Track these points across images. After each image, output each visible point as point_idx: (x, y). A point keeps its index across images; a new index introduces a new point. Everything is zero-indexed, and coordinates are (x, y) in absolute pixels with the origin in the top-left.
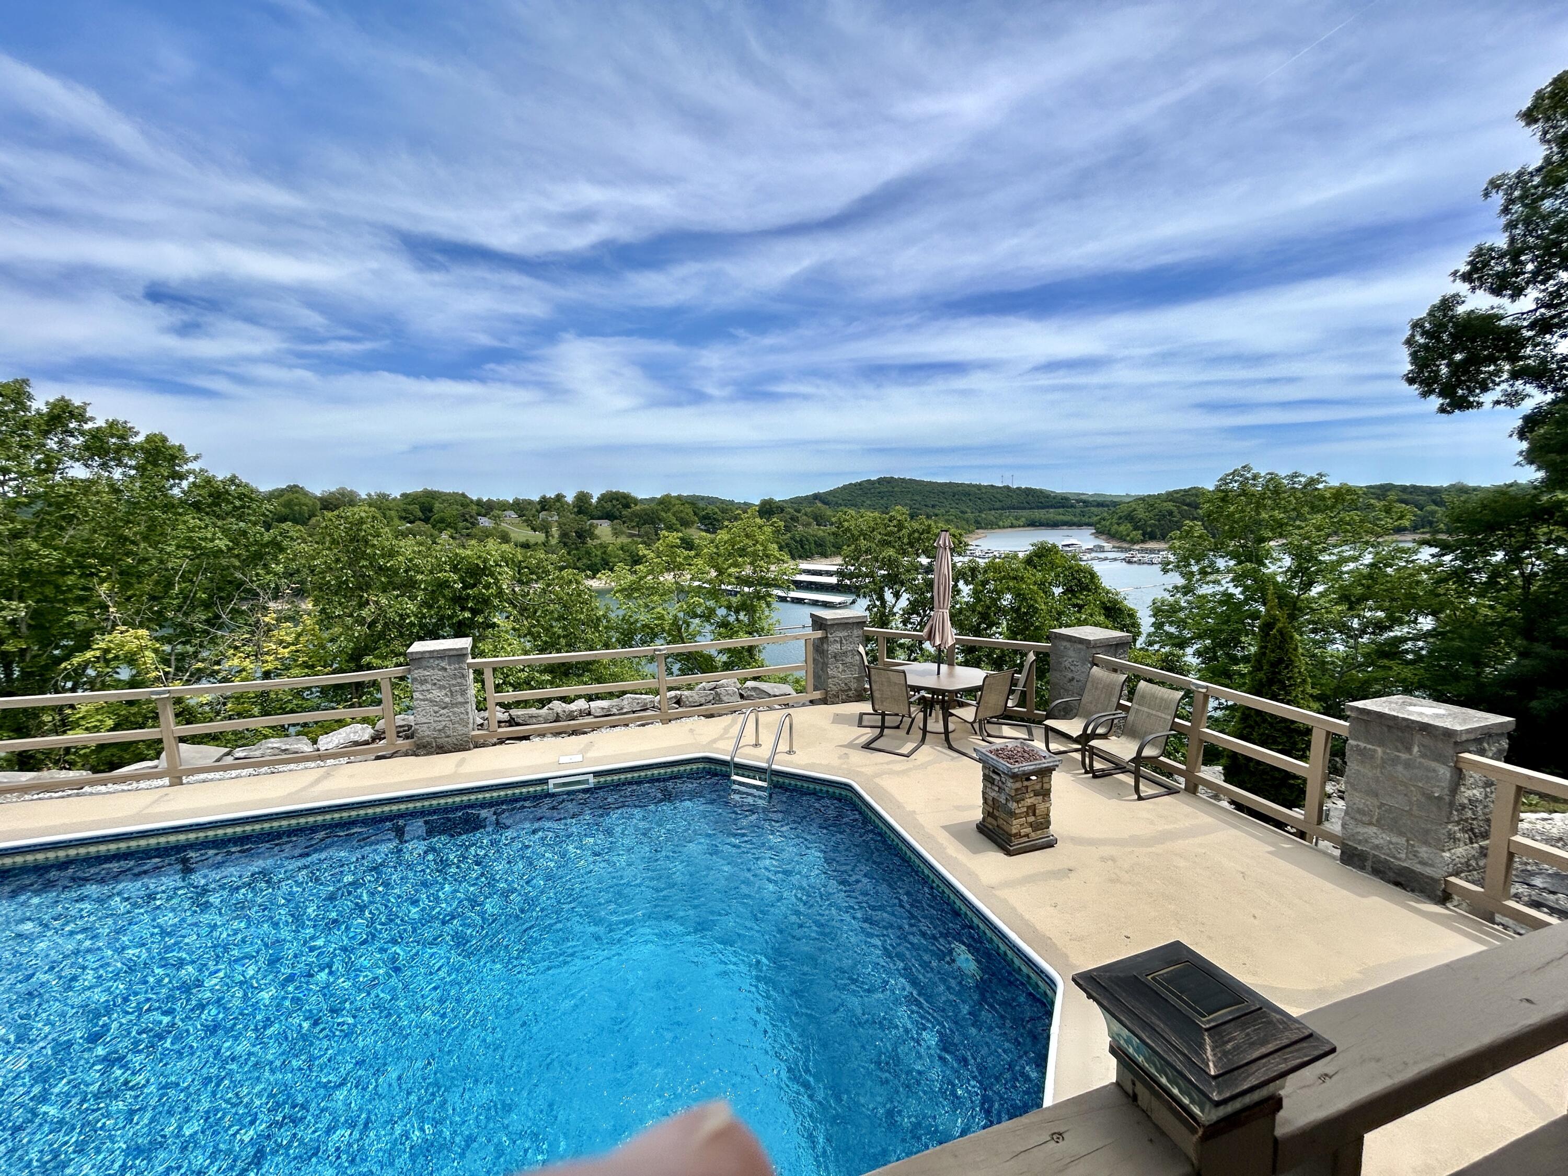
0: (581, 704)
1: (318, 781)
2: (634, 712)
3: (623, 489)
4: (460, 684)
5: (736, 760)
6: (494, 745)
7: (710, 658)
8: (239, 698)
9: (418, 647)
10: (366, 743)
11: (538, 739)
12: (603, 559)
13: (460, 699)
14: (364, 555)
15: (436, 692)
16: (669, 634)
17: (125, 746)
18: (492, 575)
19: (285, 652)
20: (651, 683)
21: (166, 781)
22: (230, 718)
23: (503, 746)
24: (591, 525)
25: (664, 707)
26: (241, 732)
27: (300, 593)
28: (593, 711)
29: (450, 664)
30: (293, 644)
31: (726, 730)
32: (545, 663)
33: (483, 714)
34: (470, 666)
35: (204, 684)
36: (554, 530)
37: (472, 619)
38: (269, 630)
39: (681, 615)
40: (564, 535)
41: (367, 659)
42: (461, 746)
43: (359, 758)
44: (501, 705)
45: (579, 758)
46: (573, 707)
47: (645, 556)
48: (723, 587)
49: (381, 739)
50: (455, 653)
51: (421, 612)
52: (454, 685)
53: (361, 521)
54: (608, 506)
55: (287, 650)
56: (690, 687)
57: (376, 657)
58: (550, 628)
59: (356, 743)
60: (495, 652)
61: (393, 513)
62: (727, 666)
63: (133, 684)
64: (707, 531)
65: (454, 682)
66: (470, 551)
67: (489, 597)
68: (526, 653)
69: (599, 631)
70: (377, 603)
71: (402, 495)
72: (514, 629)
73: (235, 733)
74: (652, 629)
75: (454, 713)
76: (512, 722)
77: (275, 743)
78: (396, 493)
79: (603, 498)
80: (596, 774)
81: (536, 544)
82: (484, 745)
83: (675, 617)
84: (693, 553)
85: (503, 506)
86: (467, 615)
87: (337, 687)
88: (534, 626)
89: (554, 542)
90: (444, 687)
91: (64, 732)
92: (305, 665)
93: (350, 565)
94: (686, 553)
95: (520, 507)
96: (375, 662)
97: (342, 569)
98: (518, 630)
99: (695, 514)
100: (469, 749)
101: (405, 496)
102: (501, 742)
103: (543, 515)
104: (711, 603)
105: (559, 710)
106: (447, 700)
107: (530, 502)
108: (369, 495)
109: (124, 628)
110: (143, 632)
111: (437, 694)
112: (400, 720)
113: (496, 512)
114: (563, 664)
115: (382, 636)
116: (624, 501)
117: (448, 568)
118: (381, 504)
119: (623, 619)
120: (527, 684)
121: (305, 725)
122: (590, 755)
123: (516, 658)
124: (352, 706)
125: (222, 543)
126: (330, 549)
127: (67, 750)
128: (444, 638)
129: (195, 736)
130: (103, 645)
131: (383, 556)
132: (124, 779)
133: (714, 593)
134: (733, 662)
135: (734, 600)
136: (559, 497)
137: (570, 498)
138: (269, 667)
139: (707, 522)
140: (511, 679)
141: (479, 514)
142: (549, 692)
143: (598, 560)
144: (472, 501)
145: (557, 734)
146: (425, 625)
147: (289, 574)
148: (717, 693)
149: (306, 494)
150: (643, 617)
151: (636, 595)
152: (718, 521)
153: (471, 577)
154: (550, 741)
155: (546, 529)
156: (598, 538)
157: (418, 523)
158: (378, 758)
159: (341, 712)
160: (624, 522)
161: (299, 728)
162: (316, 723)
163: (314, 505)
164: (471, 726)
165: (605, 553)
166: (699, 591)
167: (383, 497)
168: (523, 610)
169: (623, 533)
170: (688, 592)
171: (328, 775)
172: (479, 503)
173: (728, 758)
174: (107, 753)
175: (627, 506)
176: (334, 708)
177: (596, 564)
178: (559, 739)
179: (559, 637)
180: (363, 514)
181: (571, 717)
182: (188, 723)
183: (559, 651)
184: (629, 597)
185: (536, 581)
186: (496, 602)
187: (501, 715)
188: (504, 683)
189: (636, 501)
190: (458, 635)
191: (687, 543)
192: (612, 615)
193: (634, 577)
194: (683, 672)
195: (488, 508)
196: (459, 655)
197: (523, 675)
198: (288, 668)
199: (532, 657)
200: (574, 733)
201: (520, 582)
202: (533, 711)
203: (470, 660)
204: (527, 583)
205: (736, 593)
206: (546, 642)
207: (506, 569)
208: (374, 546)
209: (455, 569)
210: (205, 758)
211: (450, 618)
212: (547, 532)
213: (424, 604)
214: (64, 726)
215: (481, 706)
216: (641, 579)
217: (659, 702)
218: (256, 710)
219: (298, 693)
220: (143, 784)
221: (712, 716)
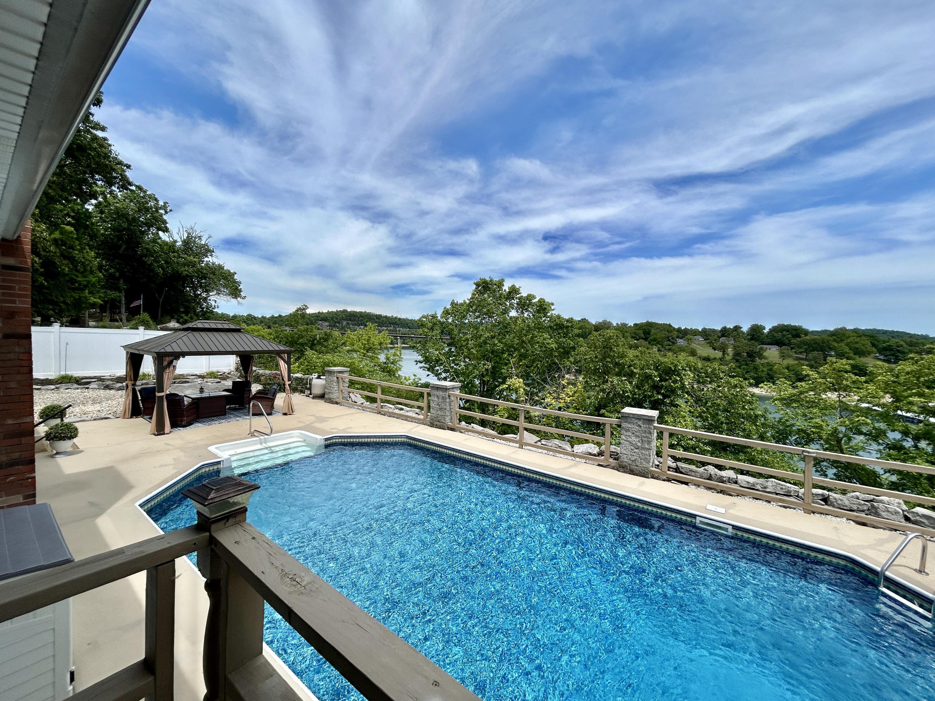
0: (730, 474)
1: (570, 467)
2: (777, 494)
3: (795, 323)
4: (648, 437)
5: (888, 573)
6: (664, 480)
7: (874, 474)
8: (548, 417)
9: (628, 410)
10: (595, 455)
11: (693, 487)
12: (768, 374)
13: (647, 446)
14: (609, 356)
15: (633, 438)
16: (827, 442)
17: (510, 426)
18: (679, 375)
19: (568, 400)
20: (799, 476)
21: (518, 445)
22: (544, 425)
23: (669, 483)
24: (761, 349)
25: (809, 499)
26: (547, 433)
27: (579, 372)
28: (739, 482)
29: (643, 424)
30: (572, 396)
31: (881, 542)
32: (711, 438)
33: (660, 459)
34: (655, 428)
35: (538, 408)
36: (730, 351)
37: (662, 400)
38: (564, 388)
39: (843, 429)
40: (737, 354)
41: (603, 411)
42: (644, 474)
43: (590, 462)
44: (673, 457)
45: (723, 511)
46: (725, 474)
47: (808, 375)
48: (899, 412)
49: (602, 456)
50: (647, 418)
51: (634, 391)
52: (644, 437)
53: (610, 338)
54: (779, 335)
55: (569, 399)
56: (844, 492)
57: (607, 411)
58: (716, 415)
59: (590, 454)
60: (675, 424)
61: (628, 334)
62: (893, 486)
63: (516, 401)
64: (888, 361)
65: (644, 435)
66: (668, 359)
67: (675, 389)
68: (696, 428)
69: (756, 425)
70: (612, 382)
71: (635, 324)
72: (690, 412)
73: (545, 432)
74: (808, 435)
75: (642, 453)
76: (677, 470)
77: (557, 442)
78: (631, 324)
79: (774, 330)
80: (735, 527)
81: (715, 359)
82: (657, 478)
83: (835, 430)
84: (863, 379)
85: (695, 332)
86: (660, 397)
87: (589, 423)
88: (704, 412)
89: (728, 358)
90: (639, 437)
91: (494, 415)
92: (575, 408)
93: (601, 360)
94: (855, 378)
95: (706, 334)
96: (607, 414)
97: (598, 362)
98: (693, 413)
99: (873, 345)
100: (648, 478)
101: (635, 325)
102: (669, 480)
103: (723, 339)
104: (882, 426)
105: (712, 473)
106: (639, 444)
107: (714, 331)
108: (617, 324)
109: (516, 377)
110: (521, 380)
111: (634, 439)
112: (613, 448)
113: (689, 336)
114: (722, 443)
115: (612, 400)
116: (794, 332)
117: (652, 367)
118: (622, 329)
119: (779, 421)
120: (693, 449)
121: (572, 438)
122: (731, 511)
123: (688, 430)
124: (594, 434)
125: (554, 346)
126: (594, 351)
127: (494, 422)
128: (645, 408)
129: (531, 429)
130: (509, 383)
131: (618, 357)
132: (506, 440)
133: (885, 417)
134: (904, 485)
135: (913, 428)
136: (737, 328)
137: (745, 328)
138: (561, 405)
139: (888, 353)
140: (683, 443)
141: (678, 337)
142: (707, 458)
143: (764, 375)
144: (674, 329)
145: (709, 488)
146: (636, 398)
147: (576, 362)
148: (873, 506)
149: (588, 323)
150: (800, 424)
151: (794, 405)
152: (903, 353)
153: (666, 375)
154: (702, 491)
155: (723, 349)
156: (765, 358)
157: (641, 340)
158: (599, 465)
159: (587, 436)
160: (792, 348)
161: (569, 438)
162: (577, 438)
163: (591, 329)
164: (651, 464)
165: (771, 370)
166: (867, 412)
167: (624, 325)
168: (698, 400)
169: (790, 356)
170: (854, 411)
171: (575, 465)
172: (679, 330)
173: (879, 569)
174: (504, 427)
175: (798, 336)
176: (585, 433)
177: (762, 377)
178: (709, 492)
179: (722, 423)
180: (611, 334)
181: (721, 480)
182: (530, 423)
183: (721, 433)
184: (788, 405)
185: (710, 383)
186: (679, 392)
187: (670, 463)
188: (678, 444)
189: (806, 333)
190: (652, 408)
191: (861, 370)
192: (770, 416)
193: (795, 391)
194: (838, 477)
195: (684, 333)
196: (649, 420)
197: (692, 443)
198: (568, 408)
199: (699, 432)
200: (722, 492)
201: (699, 382)
202: (693, 467)
203: (656, 424)
204: (704, 383)
205: (920, 421)
206: (711, 424)
207: (689, 373)
208: (614, 351)
209: (656, 369)
210: (532, 440)
211: (650, 397)
212: (724, 352)
213: (638, 387)
214: (494, 413)
215: (659, 454)
216: (801, 393)
217: (804, 494)
218: (554, 425)
219: (571, 421)
220: (511, 444)
221: (864, 524)
